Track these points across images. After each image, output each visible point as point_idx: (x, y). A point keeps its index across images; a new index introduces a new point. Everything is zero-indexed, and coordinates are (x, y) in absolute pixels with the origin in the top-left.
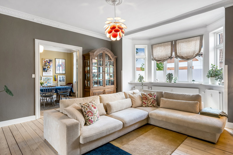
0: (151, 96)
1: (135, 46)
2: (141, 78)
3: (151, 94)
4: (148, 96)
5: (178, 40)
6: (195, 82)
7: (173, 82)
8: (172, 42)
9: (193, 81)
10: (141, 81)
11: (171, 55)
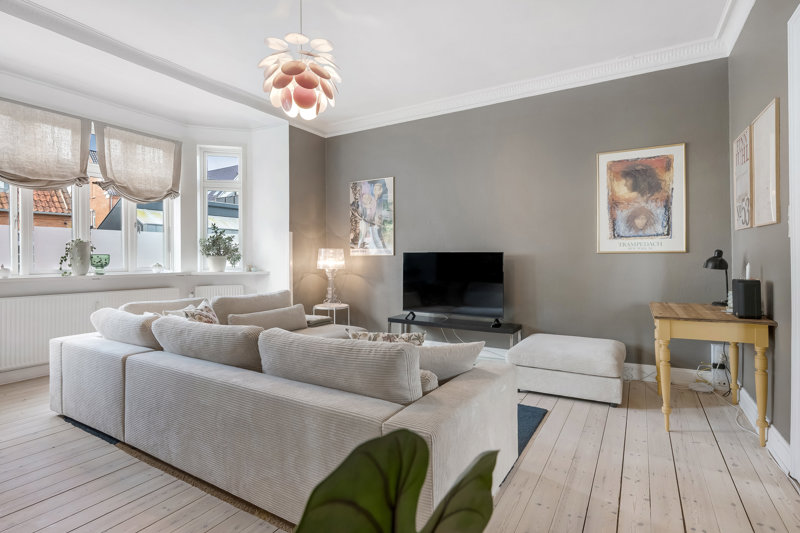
5: (111, 126)
6: (162, 271)
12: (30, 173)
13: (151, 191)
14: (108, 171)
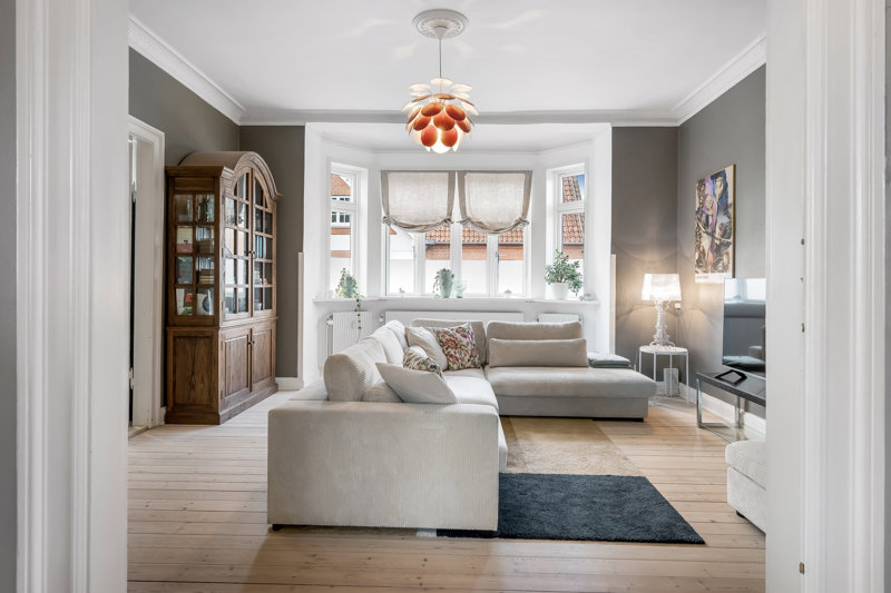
0: (465, 337)
1: (333, 164)
2: (349, 283)
3: (464, 330)
4: (458, 335)
5: (469, 171)
6: (512, 297)
7: (454, 294)
8: (451, 173)
9: (508, 292)
10: (348, 294)
11: (450, 214)
12: (416, 221)
13: (502, 223)
14: (468, 210)
